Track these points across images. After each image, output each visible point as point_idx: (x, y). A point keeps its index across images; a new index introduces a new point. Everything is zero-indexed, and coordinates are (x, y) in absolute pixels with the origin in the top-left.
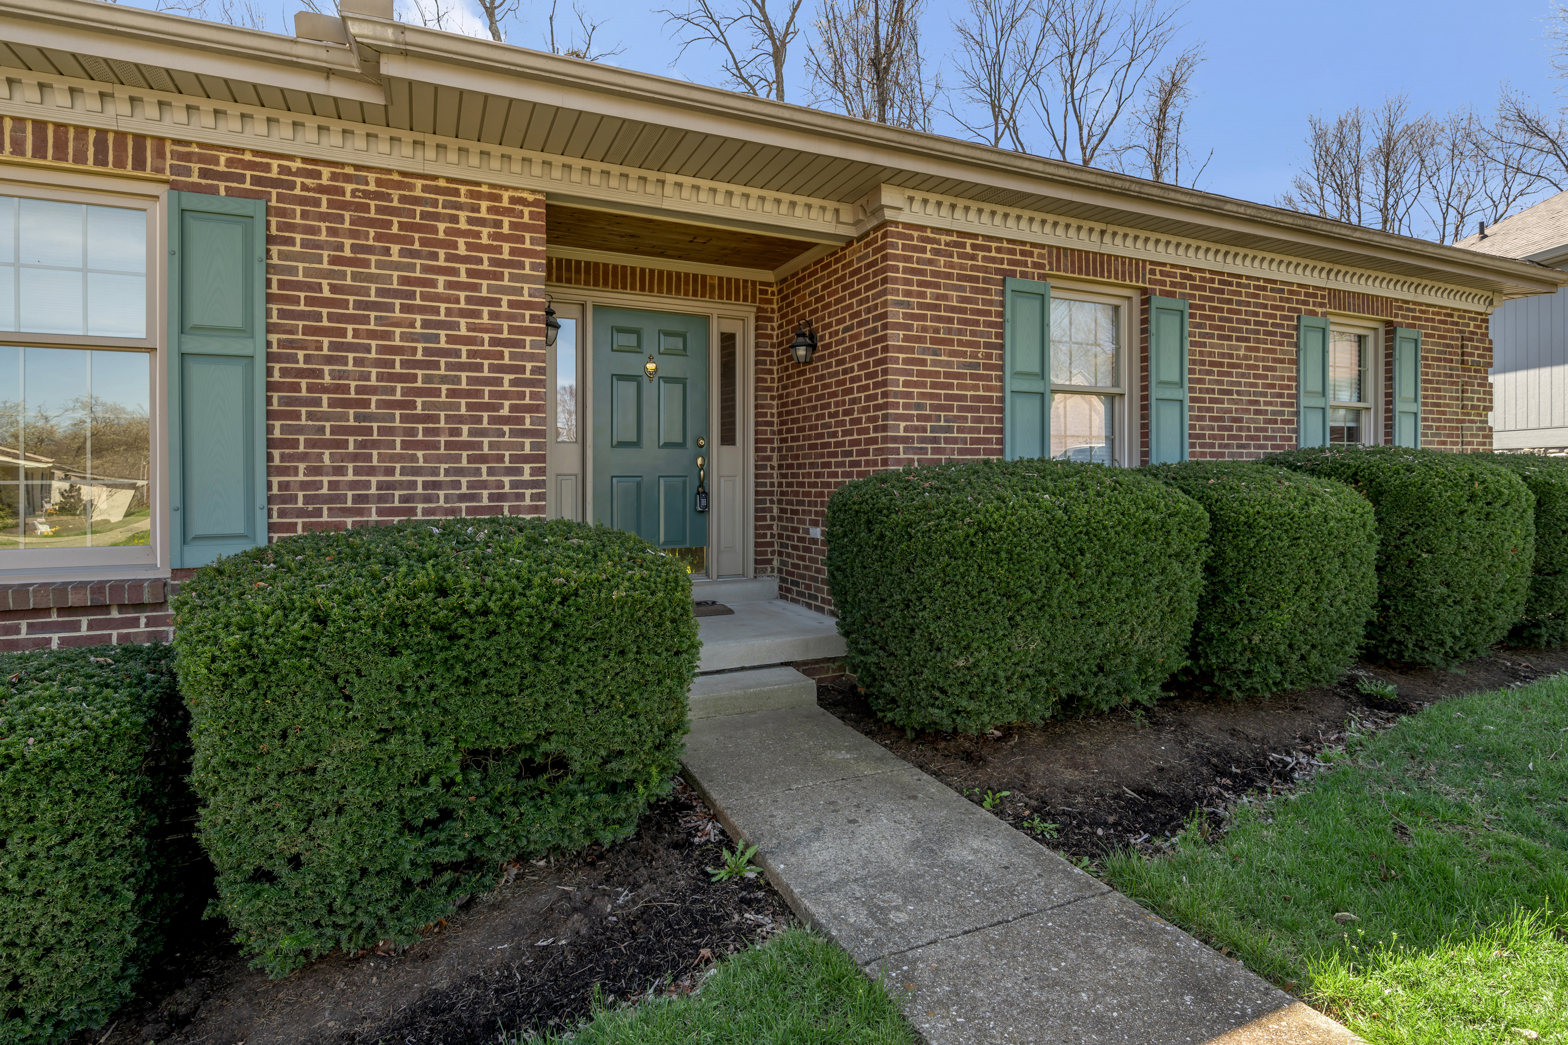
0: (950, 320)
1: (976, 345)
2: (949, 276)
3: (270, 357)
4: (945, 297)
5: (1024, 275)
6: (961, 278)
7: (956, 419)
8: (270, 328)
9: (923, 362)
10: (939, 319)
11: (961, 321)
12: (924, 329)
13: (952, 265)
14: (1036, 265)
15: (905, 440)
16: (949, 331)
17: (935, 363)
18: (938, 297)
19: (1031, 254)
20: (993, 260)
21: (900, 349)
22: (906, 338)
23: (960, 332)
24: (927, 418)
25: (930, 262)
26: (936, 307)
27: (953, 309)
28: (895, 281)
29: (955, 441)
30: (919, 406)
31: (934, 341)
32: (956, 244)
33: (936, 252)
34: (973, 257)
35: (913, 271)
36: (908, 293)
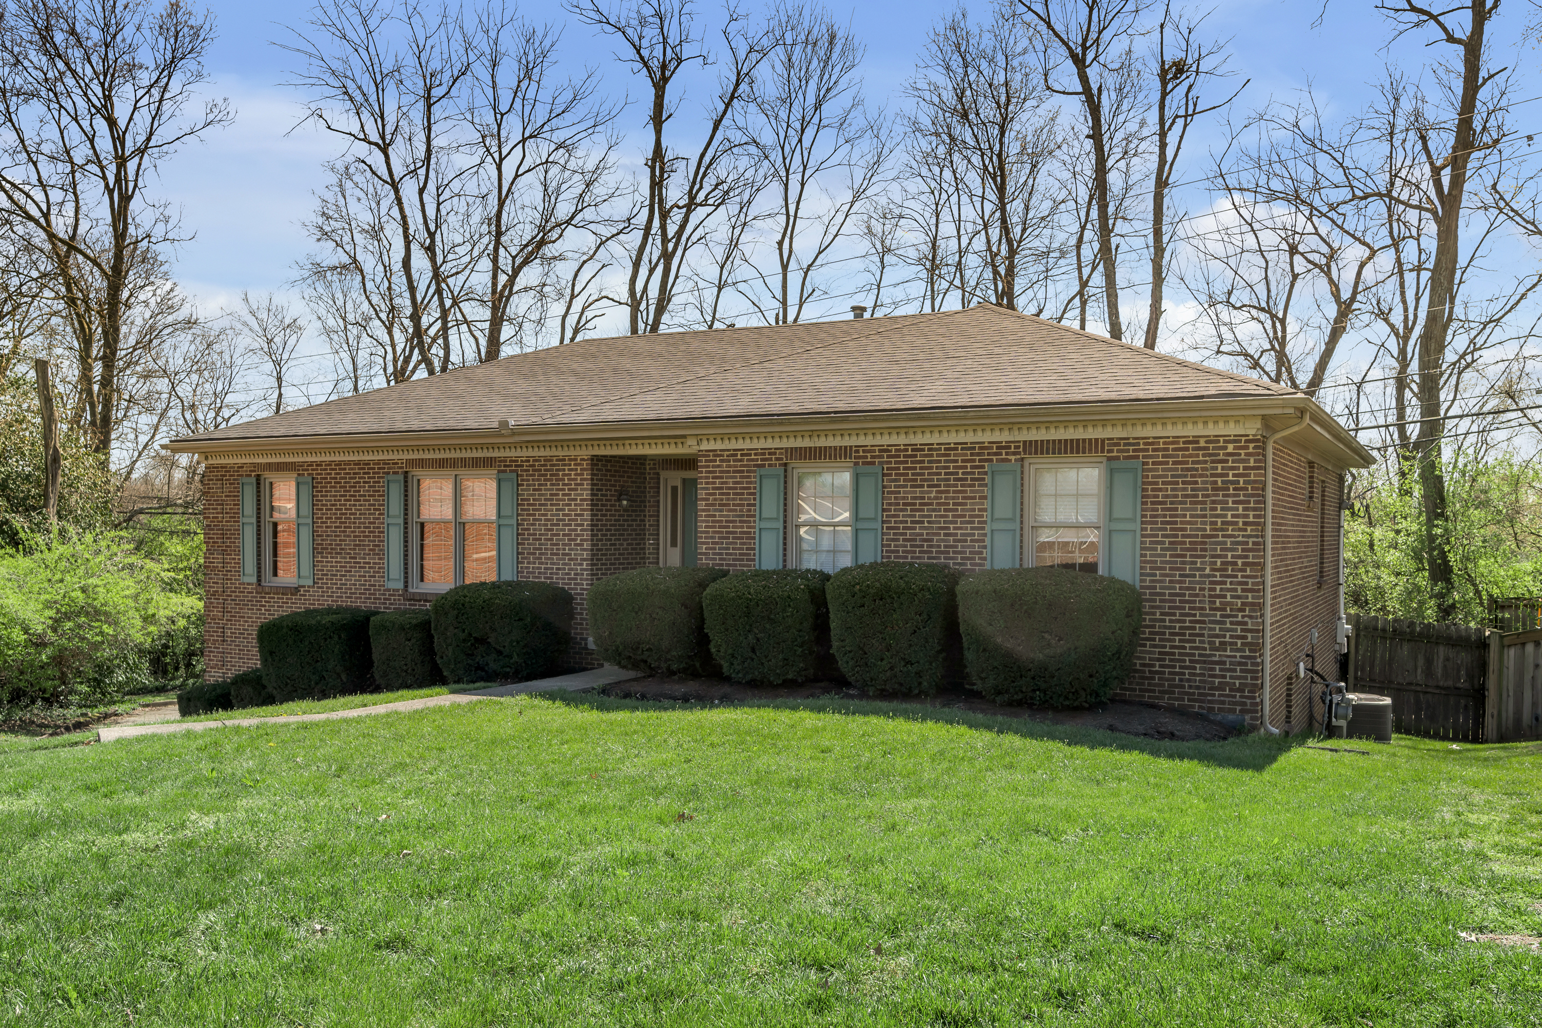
0: (729, 494)
1: (743, 505)
2: (728, 472)
3: (518, 525)
4: (726, 483)
5: (770, 465)
6: (734, 472)
7: (731, 543)
8: (518, 515)
9: (715, 516)
10: (723, 494)
11: (734, 494)
12: (715, 500)
13: (730, 466)
14: (777, 459)
15: (705, 554)
16: (728, 499)
17: (720, 516)
18: (722, 483)
19: (775, 454)
20: (753, 460)
21: (703, 510)
22: (706, 505)
23: (734, 499)
24: (717, 543)
25: (718, 466)
26: (721, 488)
27: (730, 488)
28: (701, 478)
29: (731, 554)
30: (712, 538)
31: (720, 505)
32: (732, 455)
33: (721, 461)
34: (741, 460)
35: (710, 472)
36: (707, 483)
